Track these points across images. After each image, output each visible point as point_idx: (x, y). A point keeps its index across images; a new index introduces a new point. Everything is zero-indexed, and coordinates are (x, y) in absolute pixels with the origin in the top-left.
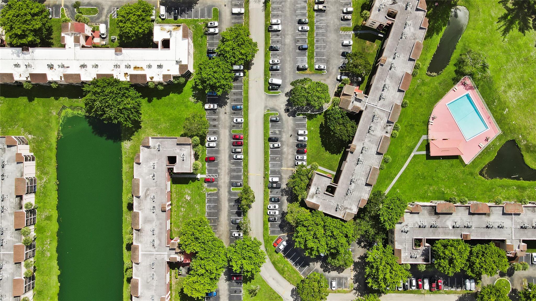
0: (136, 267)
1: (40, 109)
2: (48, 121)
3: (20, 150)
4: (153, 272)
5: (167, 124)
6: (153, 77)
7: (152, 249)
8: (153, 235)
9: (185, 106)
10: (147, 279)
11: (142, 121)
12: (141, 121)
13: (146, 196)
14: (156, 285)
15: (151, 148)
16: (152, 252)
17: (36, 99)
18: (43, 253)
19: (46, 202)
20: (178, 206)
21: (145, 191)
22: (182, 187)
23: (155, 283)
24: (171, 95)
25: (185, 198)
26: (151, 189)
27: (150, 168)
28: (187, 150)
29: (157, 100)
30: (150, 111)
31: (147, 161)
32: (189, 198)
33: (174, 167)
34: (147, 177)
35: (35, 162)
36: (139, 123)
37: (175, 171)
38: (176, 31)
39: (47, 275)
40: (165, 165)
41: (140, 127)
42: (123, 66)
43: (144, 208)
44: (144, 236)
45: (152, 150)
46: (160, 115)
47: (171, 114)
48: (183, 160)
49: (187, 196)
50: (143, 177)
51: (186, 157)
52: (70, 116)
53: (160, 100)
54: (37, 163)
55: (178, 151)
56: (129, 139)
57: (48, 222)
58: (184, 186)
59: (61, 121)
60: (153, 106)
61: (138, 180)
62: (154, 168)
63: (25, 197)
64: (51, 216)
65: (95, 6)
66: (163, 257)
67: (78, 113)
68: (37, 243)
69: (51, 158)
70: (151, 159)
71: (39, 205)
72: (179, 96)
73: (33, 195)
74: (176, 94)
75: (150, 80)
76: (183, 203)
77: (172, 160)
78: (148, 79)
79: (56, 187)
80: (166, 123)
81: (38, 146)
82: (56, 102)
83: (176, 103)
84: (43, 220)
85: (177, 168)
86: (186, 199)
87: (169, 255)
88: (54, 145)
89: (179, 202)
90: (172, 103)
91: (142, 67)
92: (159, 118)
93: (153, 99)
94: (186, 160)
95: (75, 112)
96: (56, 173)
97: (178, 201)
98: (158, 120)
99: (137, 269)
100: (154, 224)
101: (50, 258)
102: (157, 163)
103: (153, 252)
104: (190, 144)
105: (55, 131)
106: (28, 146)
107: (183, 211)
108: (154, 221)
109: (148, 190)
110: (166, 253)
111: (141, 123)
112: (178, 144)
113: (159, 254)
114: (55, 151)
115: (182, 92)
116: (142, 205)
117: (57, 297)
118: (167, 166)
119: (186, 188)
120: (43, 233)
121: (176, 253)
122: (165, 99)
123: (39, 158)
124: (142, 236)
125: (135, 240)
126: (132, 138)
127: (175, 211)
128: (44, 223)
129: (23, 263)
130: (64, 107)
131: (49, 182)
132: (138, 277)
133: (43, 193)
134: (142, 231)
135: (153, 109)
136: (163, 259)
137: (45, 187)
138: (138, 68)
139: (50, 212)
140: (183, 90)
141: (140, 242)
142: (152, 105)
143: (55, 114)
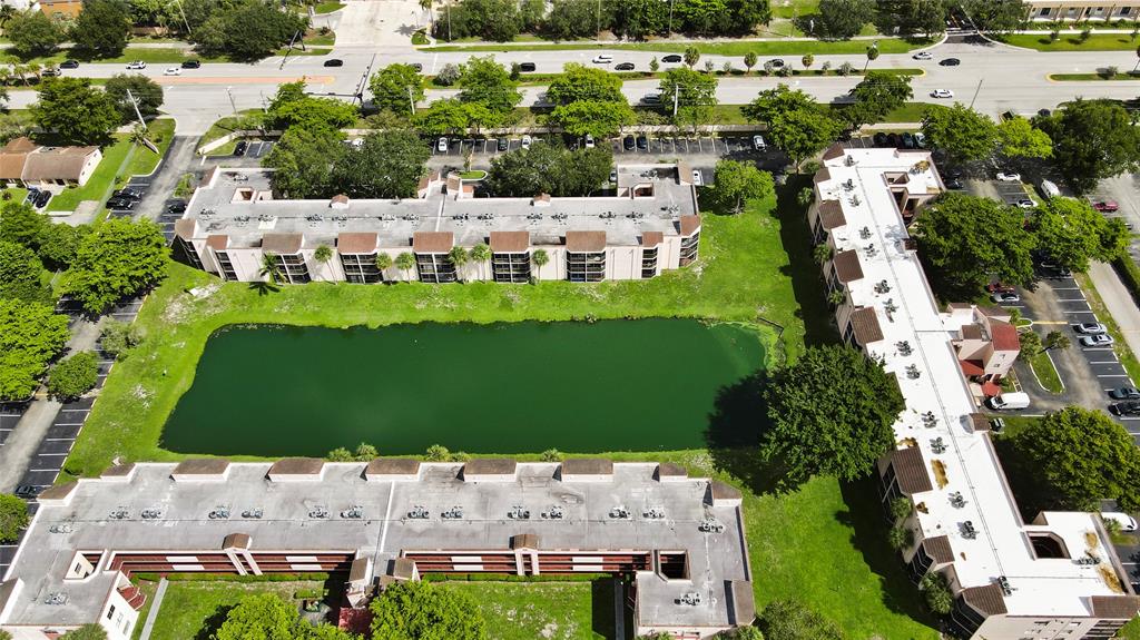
0: (355, 471)
1: (766, 286)
2: (740, 300)
3: (670, 242)
4: (330, 513)
5: (779, 567)
6: (926, 511)
7: (400, 512)
8: (443, 515)
9: (851, 622)
10: (313, 500)
11: (776, 497)
12: (775, 493)
13: (559, 495)
14: (289, 524)
15: (706, 507)
16: (392, 511)
17: (789, 279)
18: (426, 295)
19: (545, 300)
20: (522, 598)
21: (576, 492)
22: (583, 612)
23: (299, 518)
24: (875, 578)
25: (548, 621)
26: (583, 508)
27: (644, 505)
28: (713, 612)
29: (848, 538)
30: (811, 518)
31: (665, 498)
32: (546, 632)
33: (652, 573)
34: (617, 498)
35: (640, 278)
36: (771, 490)
37: (640, 575)
38: (1102, 579)
39: (371, 305)
40: (655, 545)
41: (758, 492)
42: (933, 434)
43: (525, 489)
44: (440, 490)
45: (702, 511)
46: (803, 544)
47: (813, 576)
48: (677, 602)
49: (555, 627)
50: (617, 487)
51: (687, 611)
52: (763, 340)
53: (851, 546)
54: (638, 282)
55: (707, 585)
56: (718, 466)
57: (497, 305)
58: (588, 618)
59: (744, 324)
60: (828, 526)
61: (609, 471)
62: (646, 515)
63: (562, 250)
64: (512, 310)
65: (1067, 386)
66: (370, 543)
67: (770, 356)
68: (450, 286)
69: (650, 306)
70: (672, 508)
71: (537, 287)
72: (878, 601)
73: (562, 274)
74: (881, 593)
75: (916, 503)
76: (532, 613)
77: (675, 567)
78: (917, 498)
79: (580, 316)
80: (782, 562)
81: (677, 283)
82: (789, 313)
83: (854, 591)
84: (504, 295)
85: (649, 583)
86: (544, 623)
87: (374, 558)
88: (683, 313)
89: (535, 602)
90: (849, 579)
91: (946, 482)
92: (795, 542)
93: (848, 525)
94: (680, 611)
95: (772, 351)
96: (614, 317)
97: (537, 598)
98: (789, 541)
99: (349, 474)
100: (475, 516)
101: (411, 309)
102: (663, 524)
103: (391, 515)
104: (732, 621)
105: (717, 312)
106: (677, 267)
107: (506, 616)
108: (485, 515)
109: (579, 500)
110: (382, 551)
111: (769, 494)
112: (727, 584)
113: (381, 531)
114: (669, 313)
115: (894, 611)
116: (534, 485)
117: (316, 325)
118: (656, 551)
119: (581, 625)
120: (472, 295)
121: (377, 580)
122: (856, 561)
123: (650, 285)
124: (443, 485)
125: (434, 468)
126: (723, 471)
127: (507, 590)
128: (495, 297)
129: (409, 250)
130: (779, 329)
131: (592, 305)
132: (326, 476)
133: (566, 293)
134: (457, 486)
135: (819, 525)
136: (365, 542)
137: (580, 296)
138: (944, 473)
139: (521, 307)
140: (902, 614)
141: (426, 481)
142: (829, 522)
143: (760, 312)
